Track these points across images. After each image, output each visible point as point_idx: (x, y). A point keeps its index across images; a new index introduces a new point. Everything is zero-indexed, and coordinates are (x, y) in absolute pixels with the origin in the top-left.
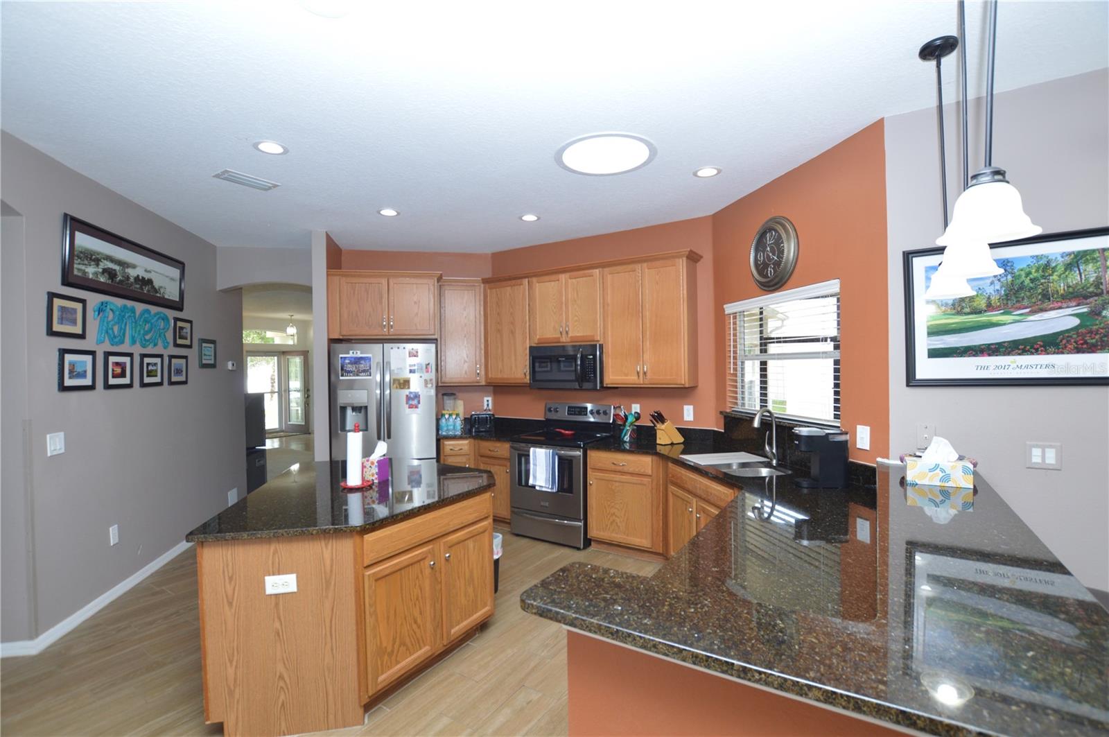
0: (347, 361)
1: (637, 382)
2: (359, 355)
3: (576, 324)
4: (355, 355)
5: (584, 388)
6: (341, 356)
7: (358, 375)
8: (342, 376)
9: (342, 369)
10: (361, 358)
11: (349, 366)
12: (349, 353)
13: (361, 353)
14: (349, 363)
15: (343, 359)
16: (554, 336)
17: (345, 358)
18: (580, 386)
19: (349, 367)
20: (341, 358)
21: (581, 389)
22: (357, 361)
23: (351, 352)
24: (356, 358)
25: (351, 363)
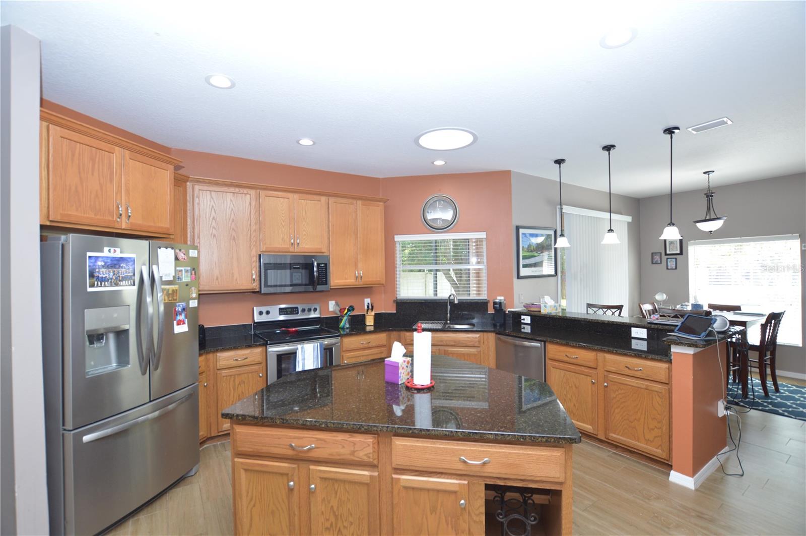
0: (100, 263)
1: (355, 284)
2: (118, 254)
3: (304, 237)
4: (112, 255)
5: (317, 290)
6: (89, 254)
7: (117, 285)
8: (92, 286)
9: (92, 275)
10: (122, 259)
11: (104, 270)
12: (102, 251)
13: (121, 252)
14: (103, 266)
15: (93, 261)
16: (283, 246)
17: (97, 258)
18: (314, 289)
19: (104, 273)
20: (90, 257)
21: (315, 291)
22: (115, 263)
23: (106, 249)
24: (113, 259)
25: (107, 266)
